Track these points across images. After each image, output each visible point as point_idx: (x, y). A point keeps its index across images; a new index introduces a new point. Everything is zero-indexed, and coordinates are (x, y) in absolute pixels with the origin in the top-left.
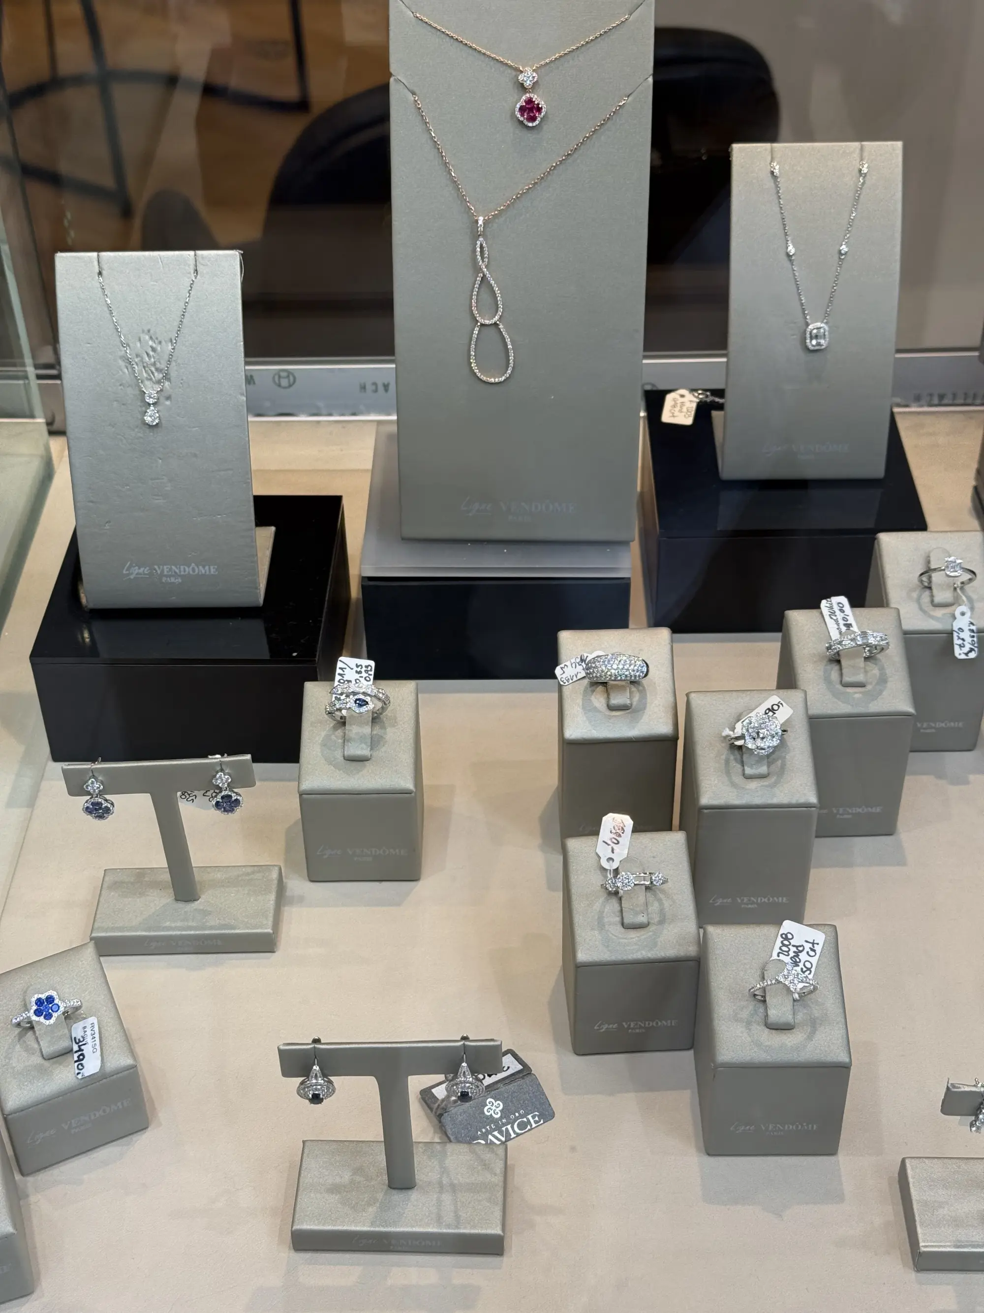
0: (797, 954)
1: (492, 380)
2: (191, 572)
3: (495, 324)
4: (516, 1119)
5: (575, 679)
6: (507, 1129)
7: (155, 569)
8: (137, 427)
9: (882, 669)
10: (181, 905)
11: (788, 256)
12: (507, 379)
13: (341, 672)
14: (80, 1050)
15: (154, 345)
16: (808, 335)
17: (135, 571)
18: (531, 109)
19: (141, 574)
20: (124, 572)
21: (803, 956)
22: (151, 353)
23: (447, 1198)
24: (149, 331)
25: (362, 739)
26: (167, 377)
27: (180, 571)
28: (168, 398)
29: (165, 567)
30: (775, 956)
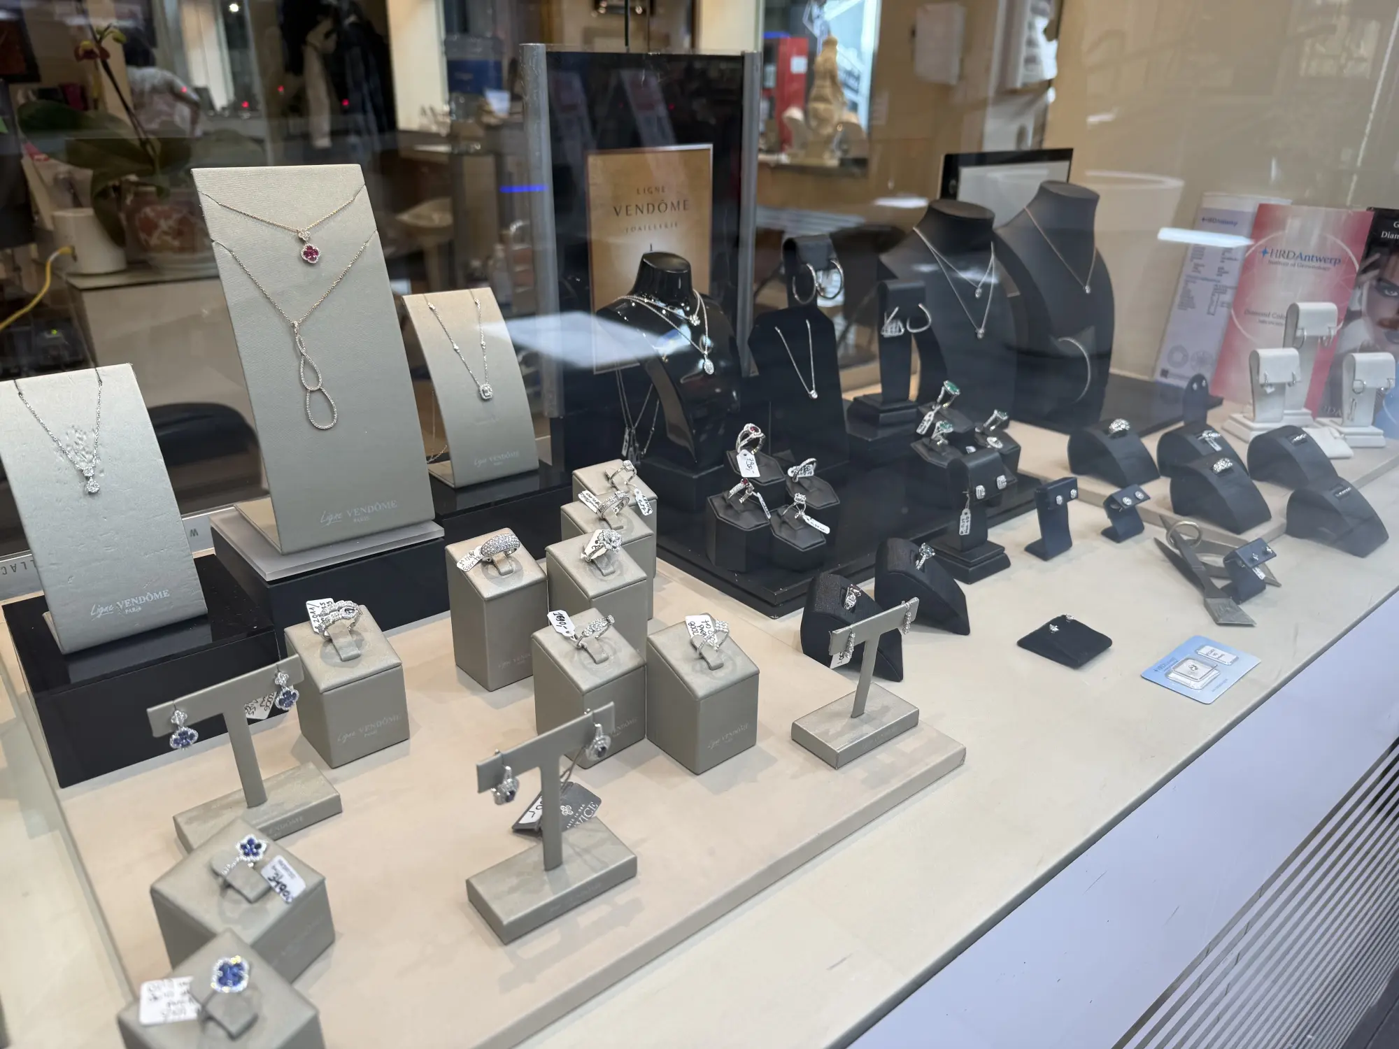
0: (702, 629)
1: (326, 427)
2: (148, 600)
3: (320, 390)
4: (583, 810)
5: (473, 566)
6: (582, 818)
7: (117, 605)
8: (81, 498)
9: (626, 517)
10: (254, 809)
11: (456, 350)
12: (335, 424)
13: (312, 611)
14: (278, 883)
15: (80, 436)
16: (482, 393)
17: (101, 610)
18: (311, 252)
19: (106, 612)
20: (92, 614)
21: (705, 629)
22: (80, 442)
23: (587, 857)
24: (73, 427)
25: (350, 645)
26: (97, 456)
27: (139, 601)
28: (102, 471)
29: (126, 601)
30: (692, 636)
